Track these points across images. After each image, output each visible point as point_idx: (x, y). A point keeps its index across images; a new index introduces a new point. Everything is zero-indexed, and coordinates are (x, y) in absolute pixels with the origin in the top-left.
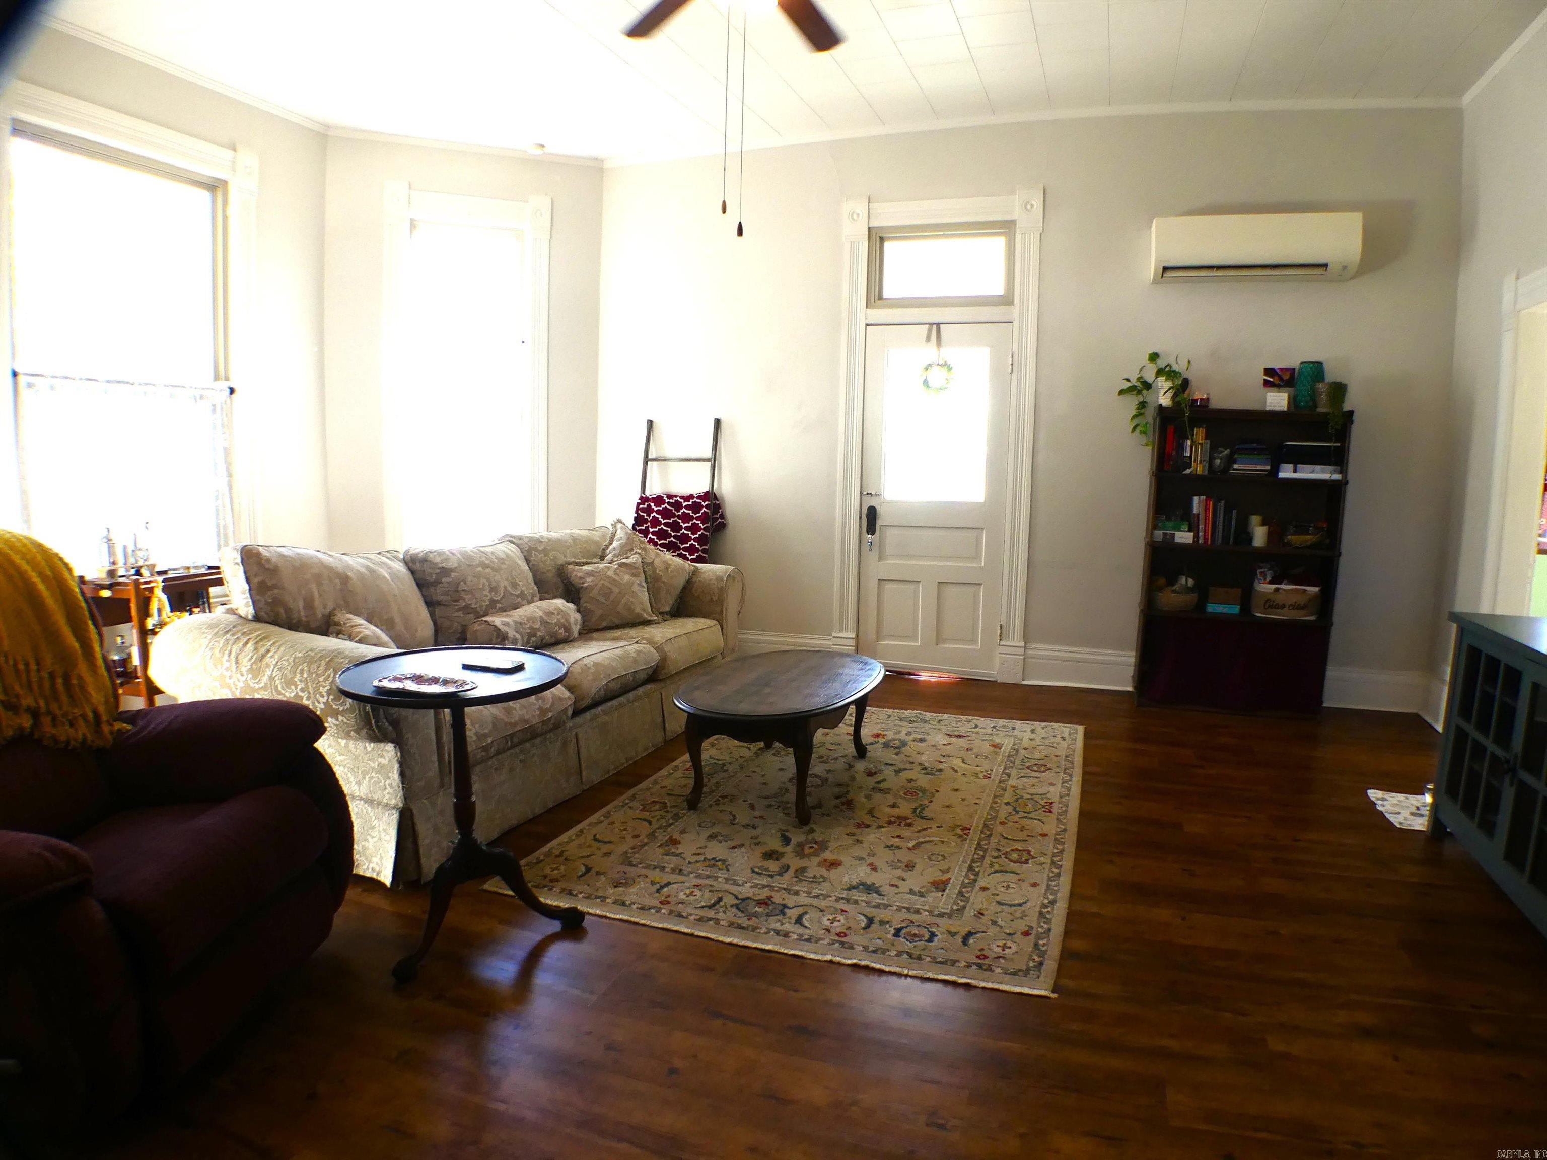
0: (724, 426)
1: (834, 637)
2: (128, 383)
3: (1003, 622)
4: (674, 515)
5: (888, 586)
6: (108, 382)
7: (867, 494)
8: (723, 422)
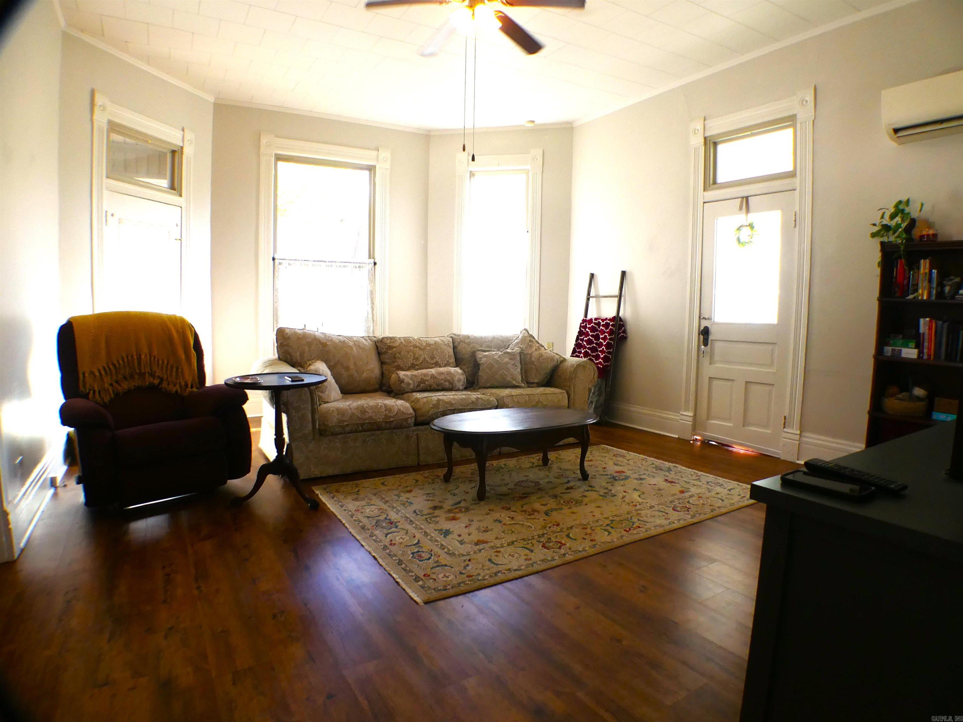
0: (628, 276)
1: (681, 414)
2: (323, 261)
3: (787, 414)
4: (597, 330)
5: (715, 382)
6: (314, 261)
7: (703, 318)
8: (626, 273)
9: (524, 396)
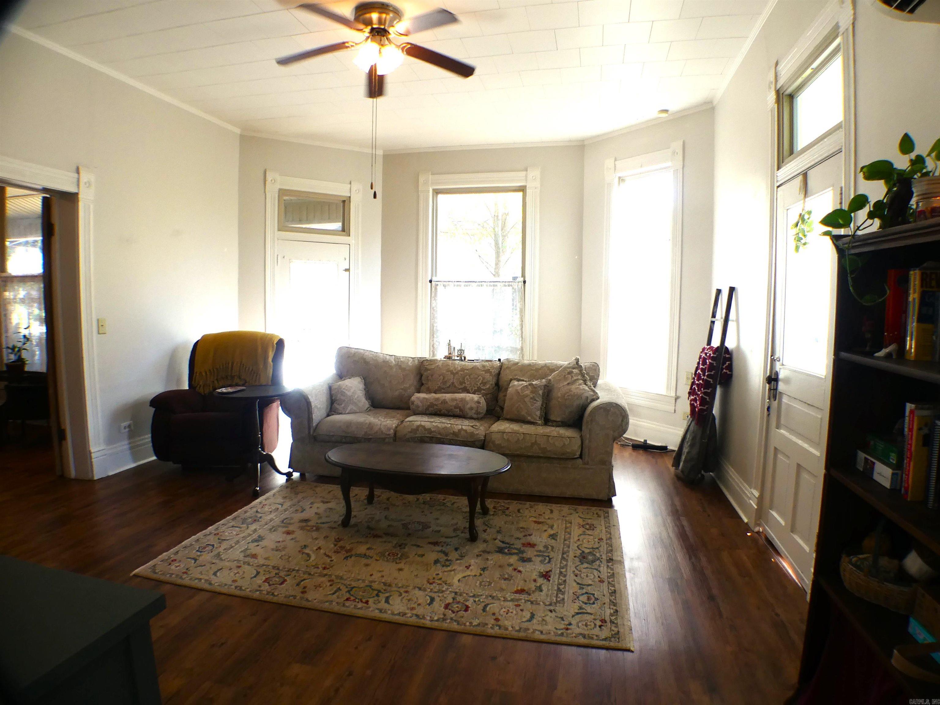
6: (466, 282)
8: (735, 289)
9: (518, 435)
